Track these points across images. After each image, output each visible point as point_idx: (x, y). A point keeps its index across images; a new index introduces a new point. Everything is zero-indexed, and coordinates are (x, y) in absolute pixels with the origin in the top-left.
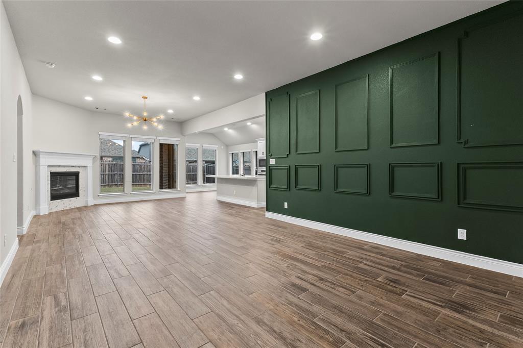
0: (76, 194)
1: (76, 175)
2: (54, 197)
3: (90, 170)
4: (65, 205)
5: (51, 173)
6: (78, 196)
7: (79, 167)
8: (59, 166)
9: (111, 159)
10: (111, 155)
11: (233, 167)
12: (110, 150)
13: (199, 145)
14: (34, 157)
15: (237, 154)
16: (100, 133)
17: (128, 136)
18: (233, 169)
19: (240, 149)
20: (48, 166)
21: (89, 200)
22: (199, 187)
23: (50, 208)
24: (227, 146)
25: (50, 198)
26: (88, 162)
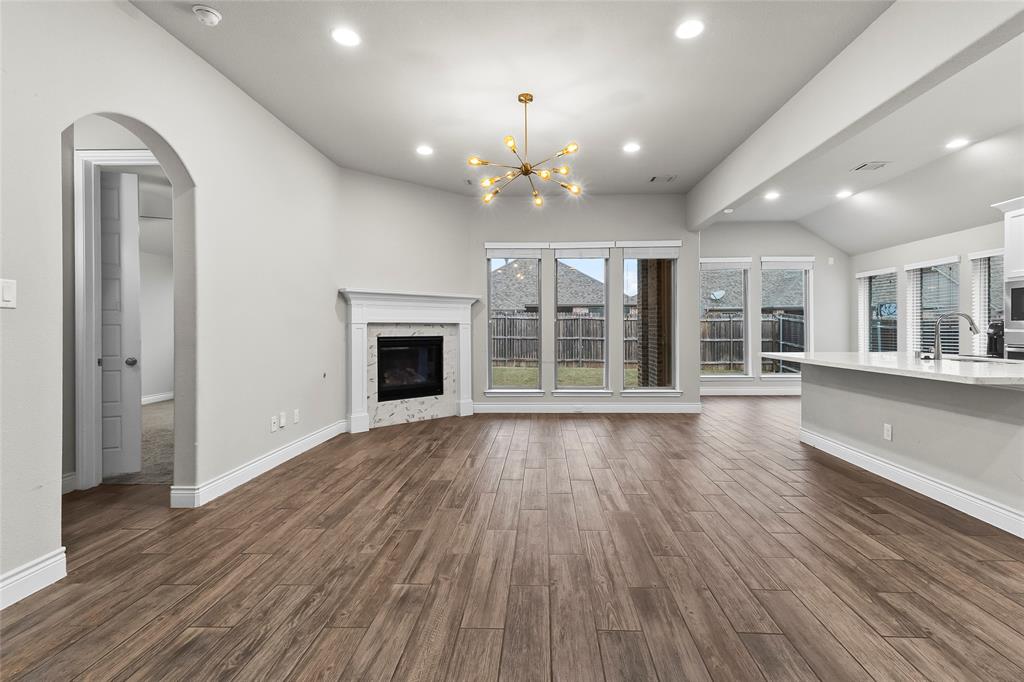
0: (434, 386)
1: (435, 344)
2: (385, 394)
3: (465, 333)
4: (410, 413)
5: (379, 338)
6: (441, 393)
7: (442, 325)
8: (397, 324)
9: (586, 311)
10: (585, 303)
11: (872, 322)
12: (586, 295)
13: (750, 260)
14: (342, 304)
15: (891, 279)
16: (487, 245)
17: (546, 245)
18: (873, 331)
19: (904, 260)
20: (369, 324)
21: (462, 401)
22: (751, 381)
23: (377, 419)
24: (848, 256)
25: (377, 395)
26: (461, 314)
